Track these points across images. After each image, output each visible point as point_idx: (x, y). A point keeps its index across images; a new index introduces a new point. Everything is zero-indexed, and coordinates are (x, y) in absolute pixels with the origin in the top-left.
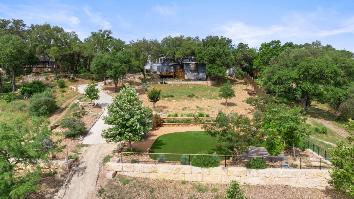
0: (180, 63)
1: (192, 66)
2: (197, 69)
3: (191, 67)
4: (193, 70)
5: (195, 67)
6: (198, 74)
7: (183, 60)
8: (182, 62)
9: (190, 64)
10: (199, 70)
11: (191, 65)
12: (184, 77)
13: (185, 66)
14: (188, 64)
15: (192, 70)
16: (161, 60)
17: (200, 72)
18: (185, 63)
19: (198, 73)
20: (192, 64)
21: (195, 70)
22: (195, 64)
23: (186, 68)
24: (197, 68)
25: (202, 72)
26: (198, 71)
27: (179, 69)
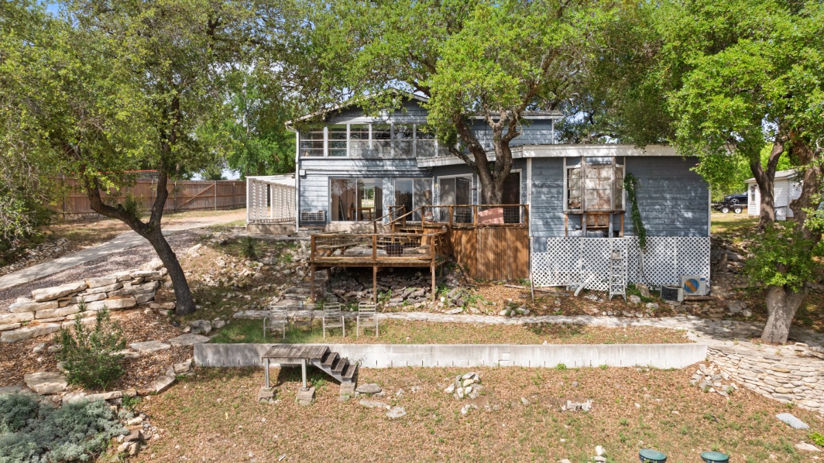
0: (491, 157)
1: (590, 184)
2: (635, 208)
3: (582, 189)
4: (596, 215)
5: (617, 192)
6: (643, 244)
7: (513, 134)
8: (505, 144)
9: (572, 160)
10: (653, 216)
11: (582, 175)
12: (520, 275)
13: (529, 182)
14: (559, 160)
15: (587, 214)
16: (360, 133)
17: (658, 233)
18: (529, 153)
19: (641, 234)
20: (596, 165)
21: (617, 214)
22: (619, 159)
23: (536, 197)
24: (632, 197)
25: (672, 232)
26: (637, 218)
27: (483, 209)
